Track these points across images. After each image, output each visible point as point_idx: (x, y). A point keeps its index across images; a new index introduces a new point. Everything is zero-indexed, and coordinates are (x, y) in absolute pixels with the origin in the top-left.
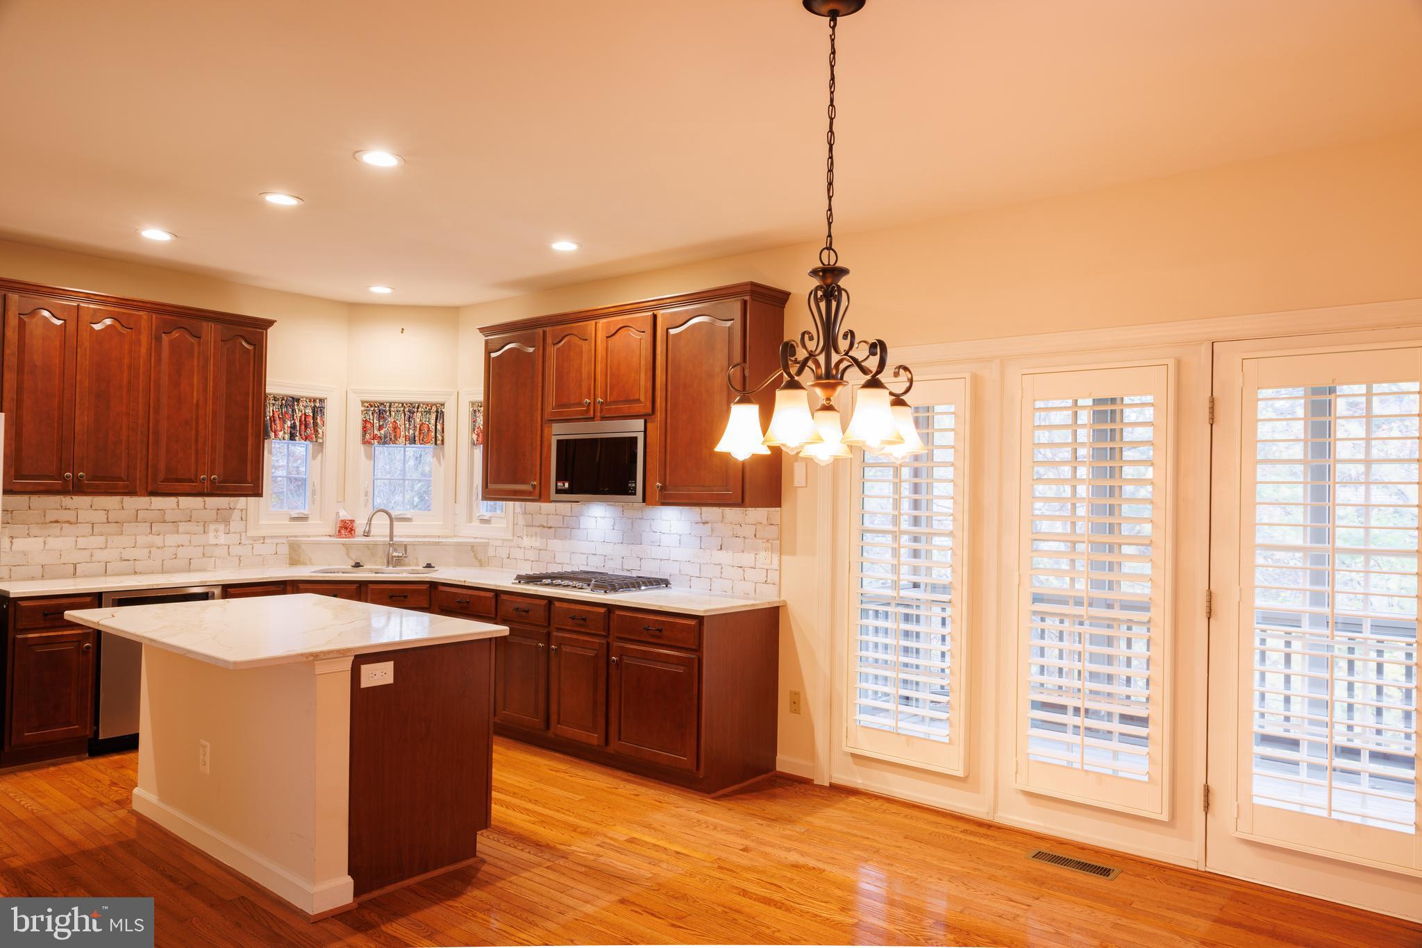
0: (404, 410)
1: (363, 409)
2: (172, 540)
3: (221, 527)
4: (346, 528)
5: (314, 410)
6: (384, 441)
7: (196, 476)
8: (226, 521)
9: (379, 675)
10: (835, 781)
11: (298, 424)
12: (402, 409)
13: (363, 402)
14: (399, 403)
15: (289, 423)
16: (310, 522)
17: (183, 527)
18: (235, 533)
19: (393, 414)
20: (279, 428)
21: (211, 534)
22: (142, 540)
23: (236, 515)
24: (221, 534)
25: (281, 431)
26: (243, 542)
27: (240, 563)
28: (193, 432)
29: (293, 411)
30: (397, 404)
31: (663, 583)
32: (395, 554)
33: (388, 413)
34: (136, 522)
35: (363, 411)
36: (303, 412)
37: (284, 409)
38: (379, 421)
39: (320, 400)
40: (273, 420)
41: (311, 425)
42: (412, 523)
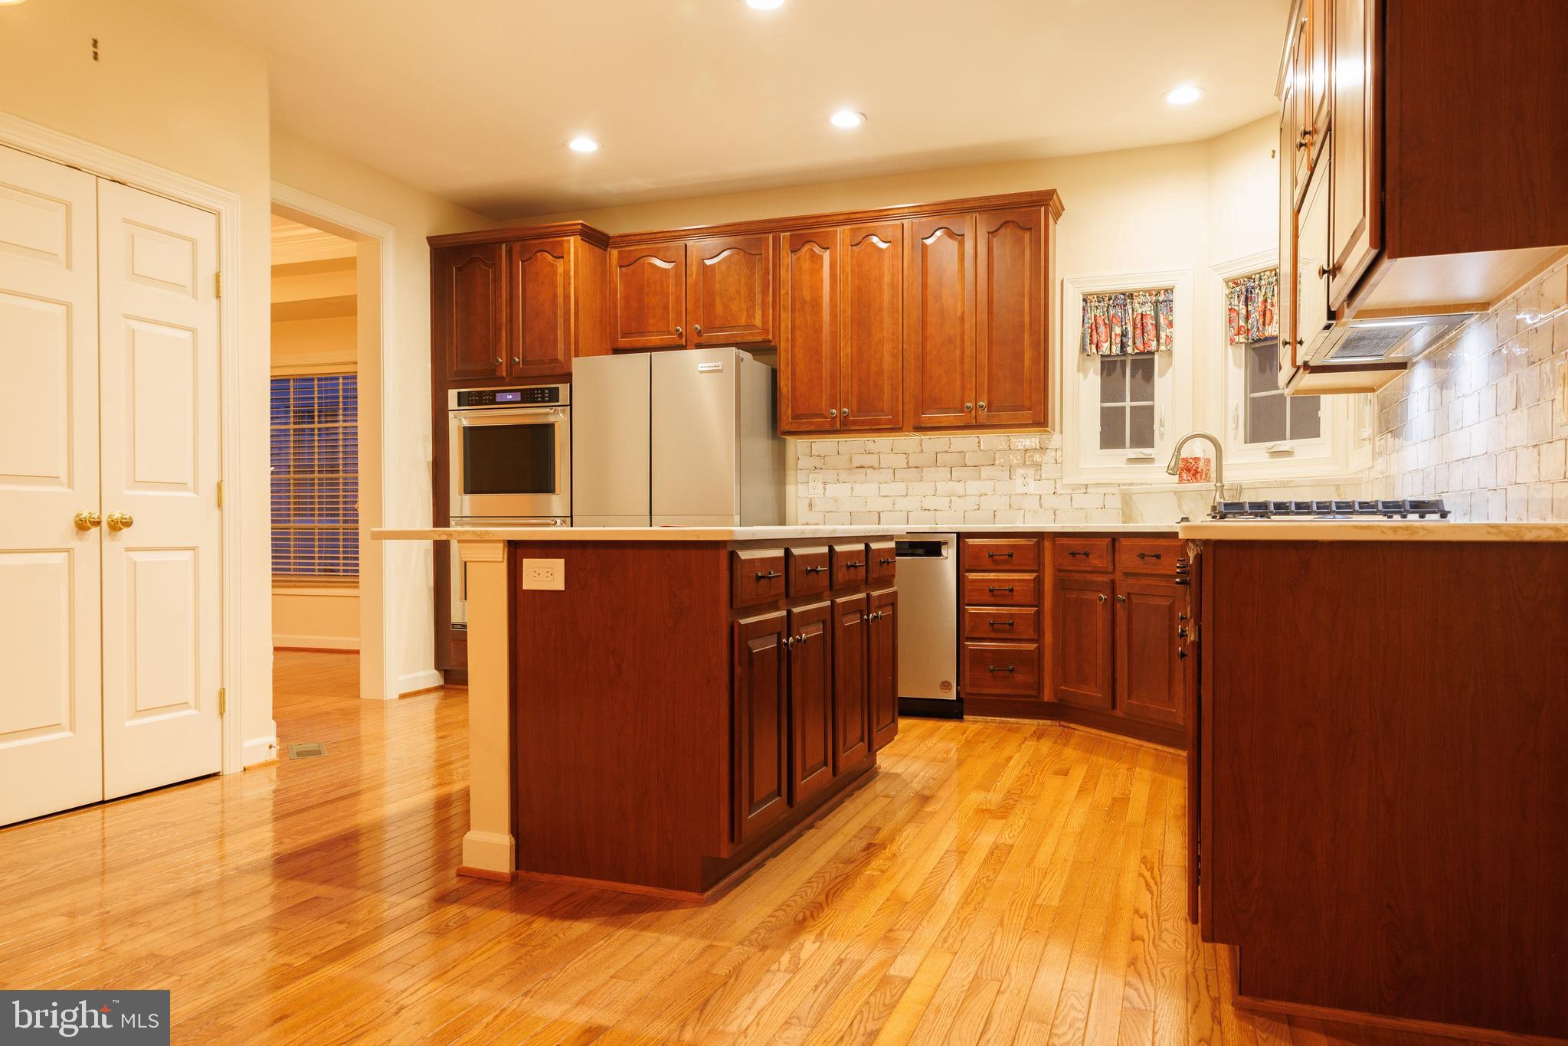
1: (1227, 291)
2: (974, 487)
3: (1031, 471)
4: (1189, 470)
5: (1156, 305)
7: (963, 402)
8: (1038, 466)
9: (549, 574)
11: (1130, 329)
12: (1275, 278)
13: (1227, 282)
14: (1271, 271)
15: (1118, 330)
16: (1156, 465)
17: (985, 472)
18: (1048, 479)
19: (1263, 289)
20: (1103, 338)
21: (1019, 481)
22: (942, 487)
23: (1049, 456)
24: (1030, 481)
25: (1106, 341)
26: (1059, 491)
27: (1055, 518)
28: (958, 352)
29: (1125, 311)
30: (1268, 273)
33: (1257, 291)
34: (936, 466)
35: (1227, 296)
36: (1140, 311)
37: (1112, 312)
38: (1247, 306)
39: (1166, 291)
40: (1095, 327)
41: (1150, 328)
42: (1292, 459)
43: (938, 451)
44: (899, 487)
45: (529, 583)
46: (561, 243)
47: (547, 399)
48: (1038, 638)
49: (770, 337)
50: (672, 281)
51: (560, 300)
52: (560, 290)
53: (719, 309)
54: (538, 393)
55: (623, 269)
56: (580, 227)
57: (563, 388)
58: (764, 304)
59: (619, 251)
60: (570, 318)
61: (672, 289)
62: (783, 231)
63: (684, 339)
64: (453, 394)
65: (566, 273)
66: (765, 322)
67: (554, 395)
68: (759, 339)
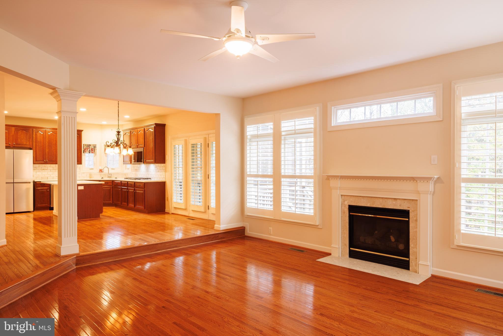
4: (101, 171)
5: (94, 147)
9: (82, 188)
10: (172, 213)
11: (90, 150)
15: (89, 150)
16: (94, 170)
25: (87, 151)
29: (89, 147)
31: (150, 179)
32: (109, 176)
35: (104, 147)
36: (92, 147)
39: (95, 145)
40: (85, 149)
41: (93, 150)
45: (79, 189)
49: (31, 147)
53: (19, 140)
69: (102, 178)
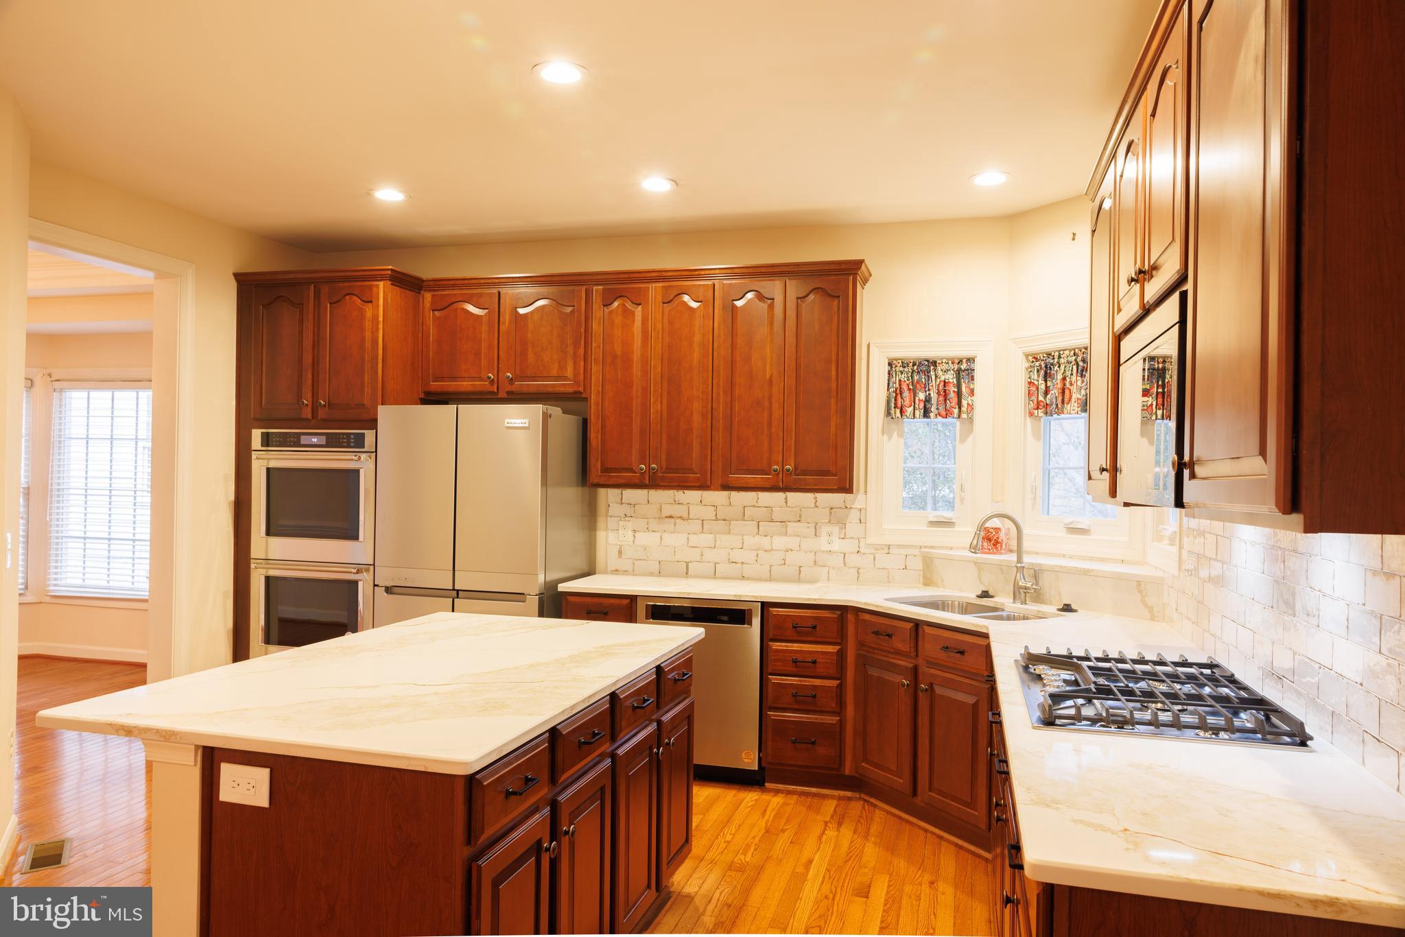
0: (1076, 360)
1: (1027, 365)
2: (779, 542)
3: (835, 530)
4: (990, 540)
5: (958, 372)
6: (1047, 409)
7: (770, 465)
8: (842, 524)
11: (934, 395)
12: (1074, 358)
13: (1027, 356)
14: (1070, 350)
15: (921, 396)
16: (957, 529)
17: (792, 527)
18: (852, 538)
19: (1062, 367)
20: (907, 402)
21: (824, 539)
22: (750, 541)
23: (853, 516)
24: (835, 539)
25: (910, 406)
26: (862, 550)
27: (858, 577)
28: (766, 414)
29: (928, 378)
30: (1067, 352)
32: (1023, 583)
33: (1056, 368)
34: (743, 520)
35: (1027, 369)
36: (943, 378)
37: (916, 378)
38: (1046, 381)
39: (968, 360)
40: (899, 392)
41: (952, 395)
42: (1087, 537)
43: (746, 504)
44: (706, 539)
46: (370, 287)
47: (352, 444)
48: (840, 710)
49: (581, 389)
50: (484, 328)
51: (368, 345)
52: (368, 335)
53: (531, 358)
54: (343, 438)
55: (436, 312)
56: (390, 272)
57: (369, 435)
58: (575, 356)
59: (433, 296)
60: (377, 363)
61: (484, 336)
62: (596, 285)
63: (495, 386)
64: (256, 434)
65: (375, 317)
66: (576, 375)
67: (359, 442)
68: (570, 390)
69: (985, 595)
